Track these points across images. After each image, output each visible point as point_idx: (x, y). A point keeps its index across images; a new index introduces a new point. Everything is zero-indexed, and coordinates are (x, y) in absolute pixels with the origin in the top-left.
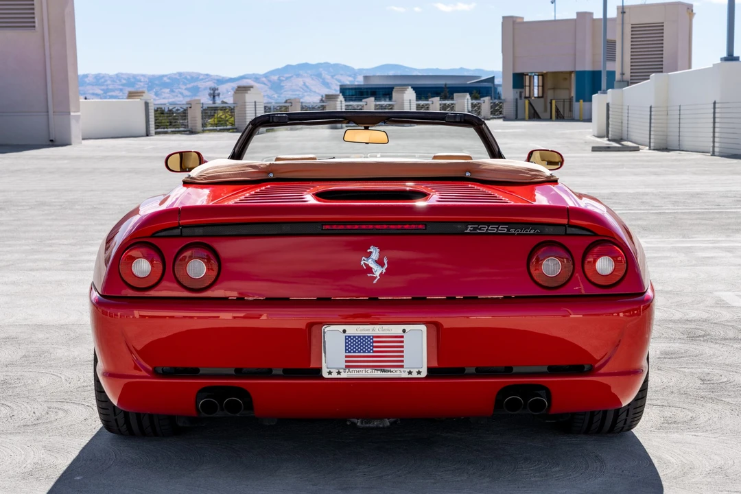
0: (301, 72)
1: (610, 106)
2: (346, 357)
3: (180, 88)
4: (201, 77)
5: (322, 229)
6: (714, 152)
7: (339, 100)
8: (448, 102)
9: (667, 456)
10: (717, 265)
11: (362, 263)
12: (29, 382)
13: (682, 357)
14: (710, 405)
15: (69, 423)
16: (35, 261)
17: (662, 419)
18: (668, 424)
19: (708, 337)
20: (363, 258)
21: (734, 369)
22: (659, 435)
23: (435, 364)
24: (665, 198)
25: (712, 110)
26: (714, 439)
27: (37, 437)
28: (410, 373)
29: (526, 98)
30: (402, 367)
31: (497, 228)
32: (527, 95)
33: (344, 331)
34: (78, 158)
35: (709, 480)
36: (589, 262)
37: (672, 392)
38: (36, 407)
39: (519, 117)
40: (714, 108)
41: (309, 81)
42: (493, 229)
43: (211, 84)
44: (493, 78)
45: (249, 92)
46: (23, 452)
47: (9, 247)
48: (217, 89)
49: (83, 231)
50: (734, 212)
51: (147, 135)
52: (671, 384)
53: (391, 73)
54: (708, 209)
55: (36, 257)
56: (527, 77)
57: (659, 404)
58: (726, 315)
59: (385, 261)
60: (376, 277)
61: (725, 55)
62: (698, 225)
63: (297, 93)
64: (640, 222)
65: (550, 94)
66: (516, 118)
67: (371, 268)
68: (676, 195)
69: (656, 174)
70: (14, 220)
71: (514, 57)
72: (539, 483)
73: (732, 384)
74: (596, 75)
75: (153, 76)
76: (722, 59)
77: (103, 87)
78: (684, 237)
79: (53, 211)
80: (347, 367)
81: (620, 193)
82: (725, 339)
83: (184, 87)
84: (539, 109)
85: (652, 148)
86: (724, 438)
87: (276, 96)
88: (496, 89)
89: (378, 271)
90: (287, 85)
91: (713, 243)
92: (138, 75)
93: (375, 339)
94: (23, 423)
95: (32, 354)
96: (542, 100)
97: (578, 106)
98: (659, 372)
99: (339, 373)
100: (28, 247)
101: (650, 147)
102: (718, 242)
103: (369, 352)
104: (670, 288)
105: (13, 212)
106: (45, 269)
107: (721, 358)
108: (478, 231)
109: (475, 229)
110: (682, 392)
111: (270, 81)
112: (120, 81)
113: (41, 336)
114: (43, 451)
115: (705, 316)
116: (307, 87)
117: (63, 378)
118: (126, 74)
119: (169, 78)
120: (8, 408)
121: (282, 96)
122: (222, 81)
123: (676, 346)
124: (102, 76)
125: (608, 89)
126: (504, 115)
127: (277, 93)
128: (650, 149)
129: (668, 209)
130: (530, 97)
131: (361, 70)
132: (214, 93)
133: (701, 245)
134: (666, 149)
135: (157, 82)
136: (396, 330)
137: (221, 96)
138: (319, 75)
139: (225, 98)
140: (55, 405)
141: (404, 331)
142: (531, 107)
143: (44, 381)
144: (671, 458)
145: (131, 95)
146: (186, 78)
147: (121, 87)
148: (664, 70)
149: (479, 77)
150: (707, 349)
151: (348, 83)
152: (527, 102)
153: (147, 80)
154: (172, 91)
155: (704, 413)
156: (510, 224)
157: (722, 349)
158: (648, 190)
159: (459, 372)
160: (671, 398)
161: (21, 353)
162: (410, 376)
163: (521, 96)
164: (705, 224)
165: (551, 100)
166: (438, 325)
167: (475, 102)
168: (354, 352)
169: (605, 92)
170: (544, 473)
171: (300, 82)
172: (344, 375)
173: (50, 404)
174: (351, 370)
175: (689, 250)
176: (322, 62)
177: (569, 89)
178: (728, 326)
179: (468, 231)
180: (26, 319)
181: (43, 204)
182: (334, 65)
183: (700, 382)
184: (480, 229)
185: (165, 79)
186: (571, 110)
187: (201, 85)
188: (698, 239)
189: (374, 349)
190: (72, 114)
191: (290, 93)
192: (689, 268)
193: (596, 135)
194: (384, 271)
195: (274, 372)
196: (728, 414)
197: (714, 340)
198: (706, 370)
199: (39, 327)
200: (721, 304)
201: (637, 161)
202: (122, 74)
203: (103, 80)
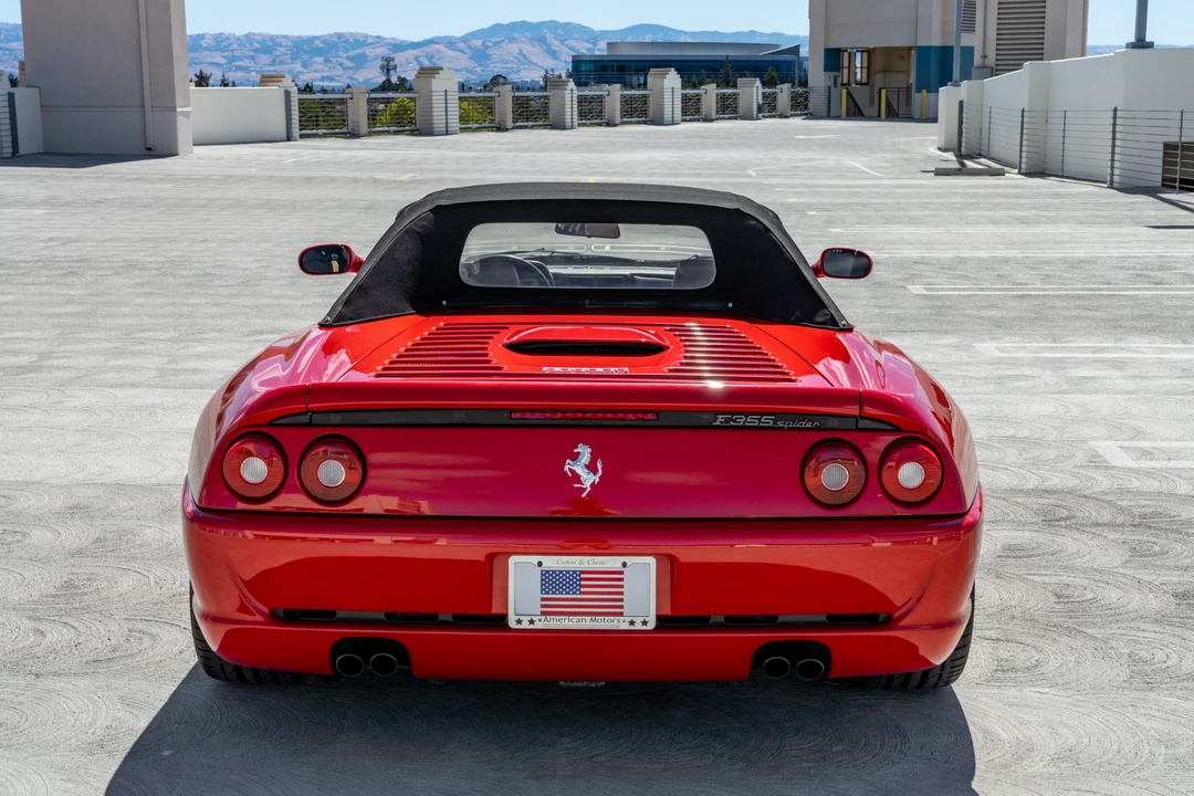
0: (516, 35)
1: (965, 105)
2: (543, 599)
3: (339, 56)
4: (369, 41)
5: (511, 418)
6: (1112, 182)
7: (569, 88)
8: (729, 91)
9: (996, 727)
10: (1098, 392)
11: (566, 468)
12: (104, 585)
13: (1031, 556)
14: (1064, 640)
15: (158, 659)
16: (119, 369)
17: (996, 663)
18: (1003, 671)
19: (1073, 521)
20: (568, 461)
21: (1105, 578)
22: (988, 691)
23: (667, 611)
24: (1032, 269)
25: (1112, 121)
26: (1067, 700)
27: (112, 681)
28: (632, 623)
29: (842, 85)
30: (621, 614)
31: (759, 420)
32: (845, 81)
33: (540, 564)
34: (187, 179)
35: (1053, 770)
36: (890, 467)
37: (1013, 618)
38: (112, 629)
39: (832, 114)
40: (1115, 117)
41: (527, 48)
42: (752, 421)
43: (383, 51)
44: (798, 47)
45: (437, 76)
46: (91, 707)
47: (84, 343)
48: (393, 60)
49: (188, 316)
50: (1131, 296)
51: (288, 140)
52: (1013, 603)
53: (648, 38)
54: (1093, 290)
55: (120, 362)
56: (846, 54)
57: (994, 636)
58: (1102, 482)
59: (599, 466)
60: (585, 489)
61: (1132, 39)
62: (1077, 318)
63: (509, 65)
64: (992, 313)
65: (878, 80)
66: (829, 116)
67: (579, 476)
68: (1049, 262)
69: (1024, 221)
70: (91, 295)
71: (827, 25)
72: (812, 771)
73: (1099, 604)
74: (945, 53)
75: (299, 37)
76: (1128, 46)
77: (226, 54)
78: (1054, 341)
79: (146, 279)
80: (543, 613)
81: (968, 258)
82: (1096, 525)
83: (345, 55)
84: (863, 102)
85: (1023, 171)
86: (1079, 697)
87: (479, 69)
88: (801, 63)
89: (588, 480)
90: (496, 53)
91: (1094, 353)
92: (278, 37)
93: (582, 576)
94: (92, 656)
95: (109, 536)
96: (866, 88)
97: (919, 98)
98: (998, 581)
99: (532, 622)
100: (109, 345)
101: (1020, 169)
102: (1101, 350)
103: (575, 593)
104: (1026, 433)
105: (90, 279)
106: (134, 385)
107: (1087, 558)
108: (732, 423)
109: (727, 420)
110: (1028, 616)
111: (470, 47)
112: (250, 43)
113: (123, 503)
114: (119, 706)
115: (1071, 482)
116: (525, 57)
117: (151, 578)
118: (259, 35)
119: (323, 42)
120: (72, 630)
121: (489, 69)
122: (399, 46)
123: (1025, 537)
124: (224, 36)
125: (962, 80)
126: (811, 111)
127: (480, 66)
128: (1020, 173)
129: (1036, 289)
130: (849, 84)
131: (604, 33)
132: (388, 65)
133: (1078, 355)
134: (1042, 174)
135: (305, 47)
136: (612, 563)
137: (398, 69)
138: (542, 40)
139: (404, 72)
140: (140, 626)
141: (624, 565)
142: (850, 99)
143: (126, 583)
144: (1001, 732)
145: (266, 80)
146: (347, 41)
147: (252, 54)
148: (1044, 57)
149: (778, 46)
150: (1070, 542)
151: (585, 52)
152: (844, 91)
153: (290, 43)
154: (327, 61)
155: (1057, 654)
156: (778, 414)
157: (1091, 543)
158: (1010, 253)
159: (701, 623)
160: (1010, 627)
161: (94, 534)
162: (632, 628)
163: (835, 83)
164: (1086, 318)
165: (880, 89)
166: (672, 559)
167: (768, 90)
168: (554, 593)
169: (957, 85)
170: (821, 755)
171: (514, 48)
172: (538, 625)
173: (131, 625)
174: (549, 618)
175: (1057, 365)
176: (547, 20)
177: (907, 73)
178: (1103, 501)
179: (717, 423)
180: (103, 474)
181: (133, 265)
182: (565, 24)
183: (1053, 599)
184: (734, 421)
185: (317, 42)
186: (908, 103)
187: (369, 52)
188: (1075, 345)
189: (582, 590)
190: (179, 110)
191: (500, 65)
192: (1057, 396)
193: (942, 146)
194: (597, 480)
195: (442, 617)
196: (1090, 655)
197: (1080, 527)
198: (1066, 580)
199: (121, 487)
200: (1097, 462)
201: (999, 195)
202: (254, 34)
203: (226, 43)
